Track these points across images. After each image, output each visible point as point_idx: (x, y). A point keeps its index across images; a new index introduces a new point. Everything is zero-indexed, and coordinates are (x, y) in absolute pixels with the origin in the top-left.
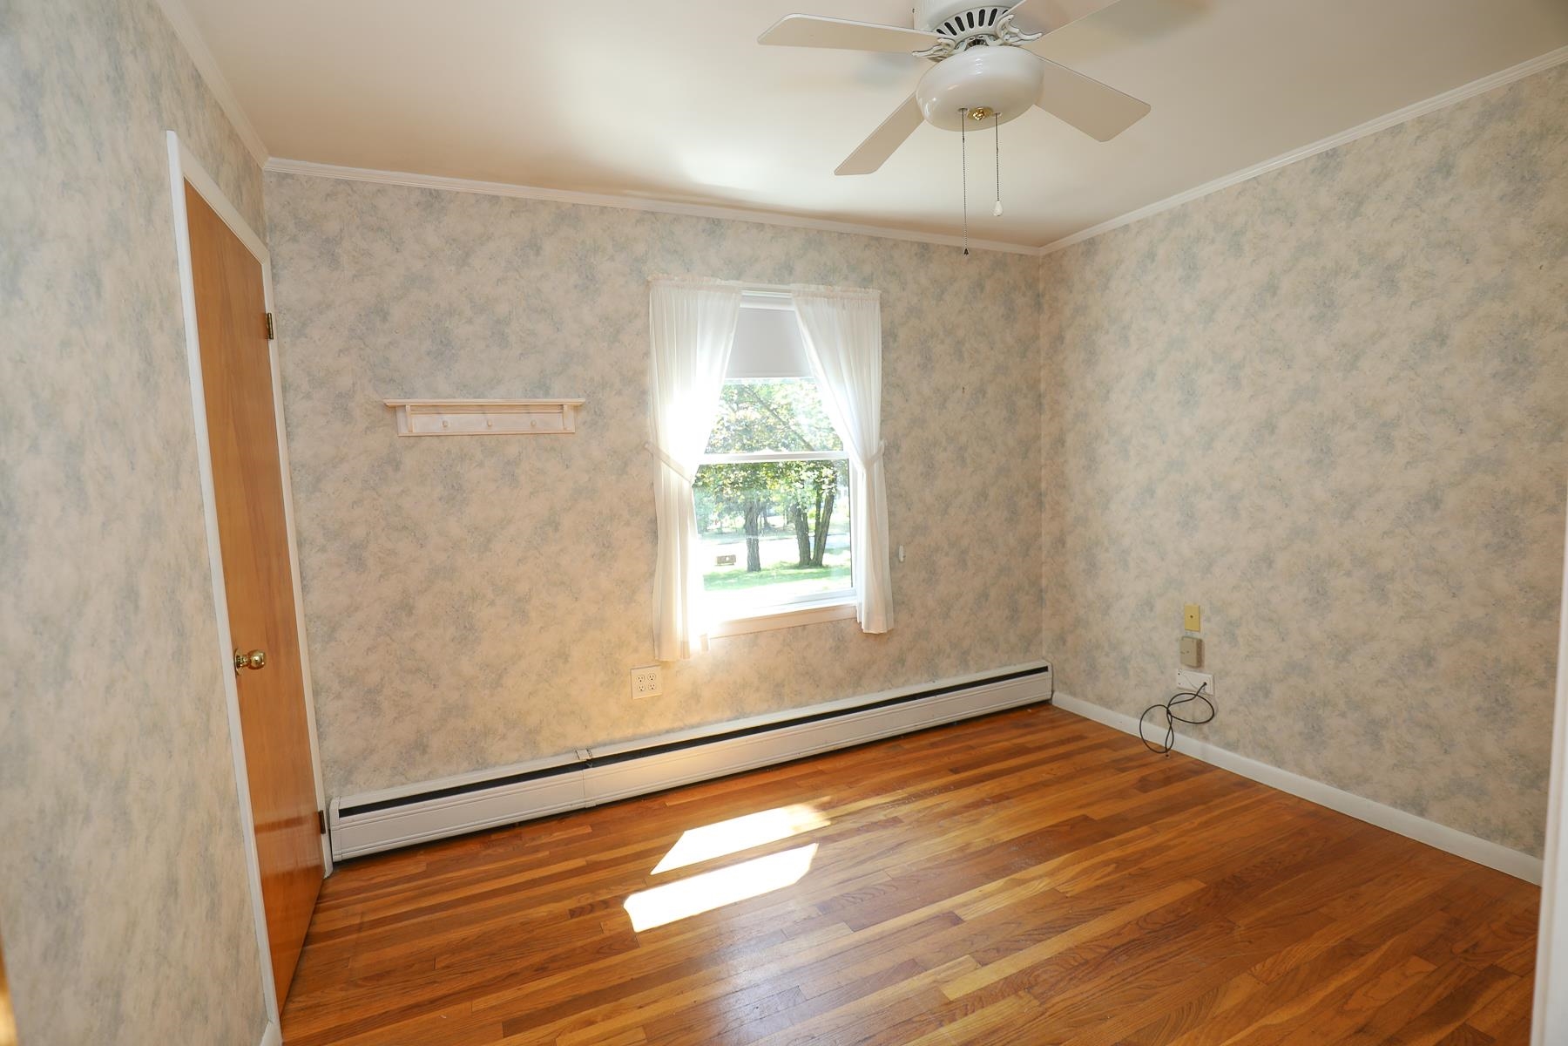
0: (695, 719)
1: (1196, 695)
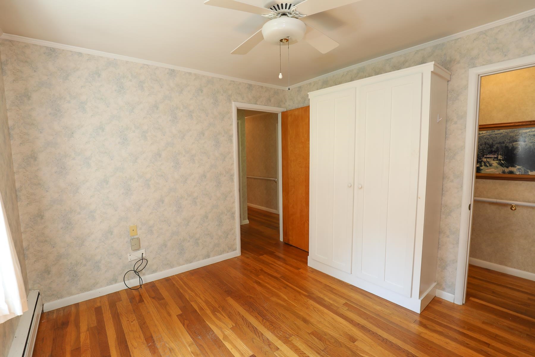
1: (142, 259)
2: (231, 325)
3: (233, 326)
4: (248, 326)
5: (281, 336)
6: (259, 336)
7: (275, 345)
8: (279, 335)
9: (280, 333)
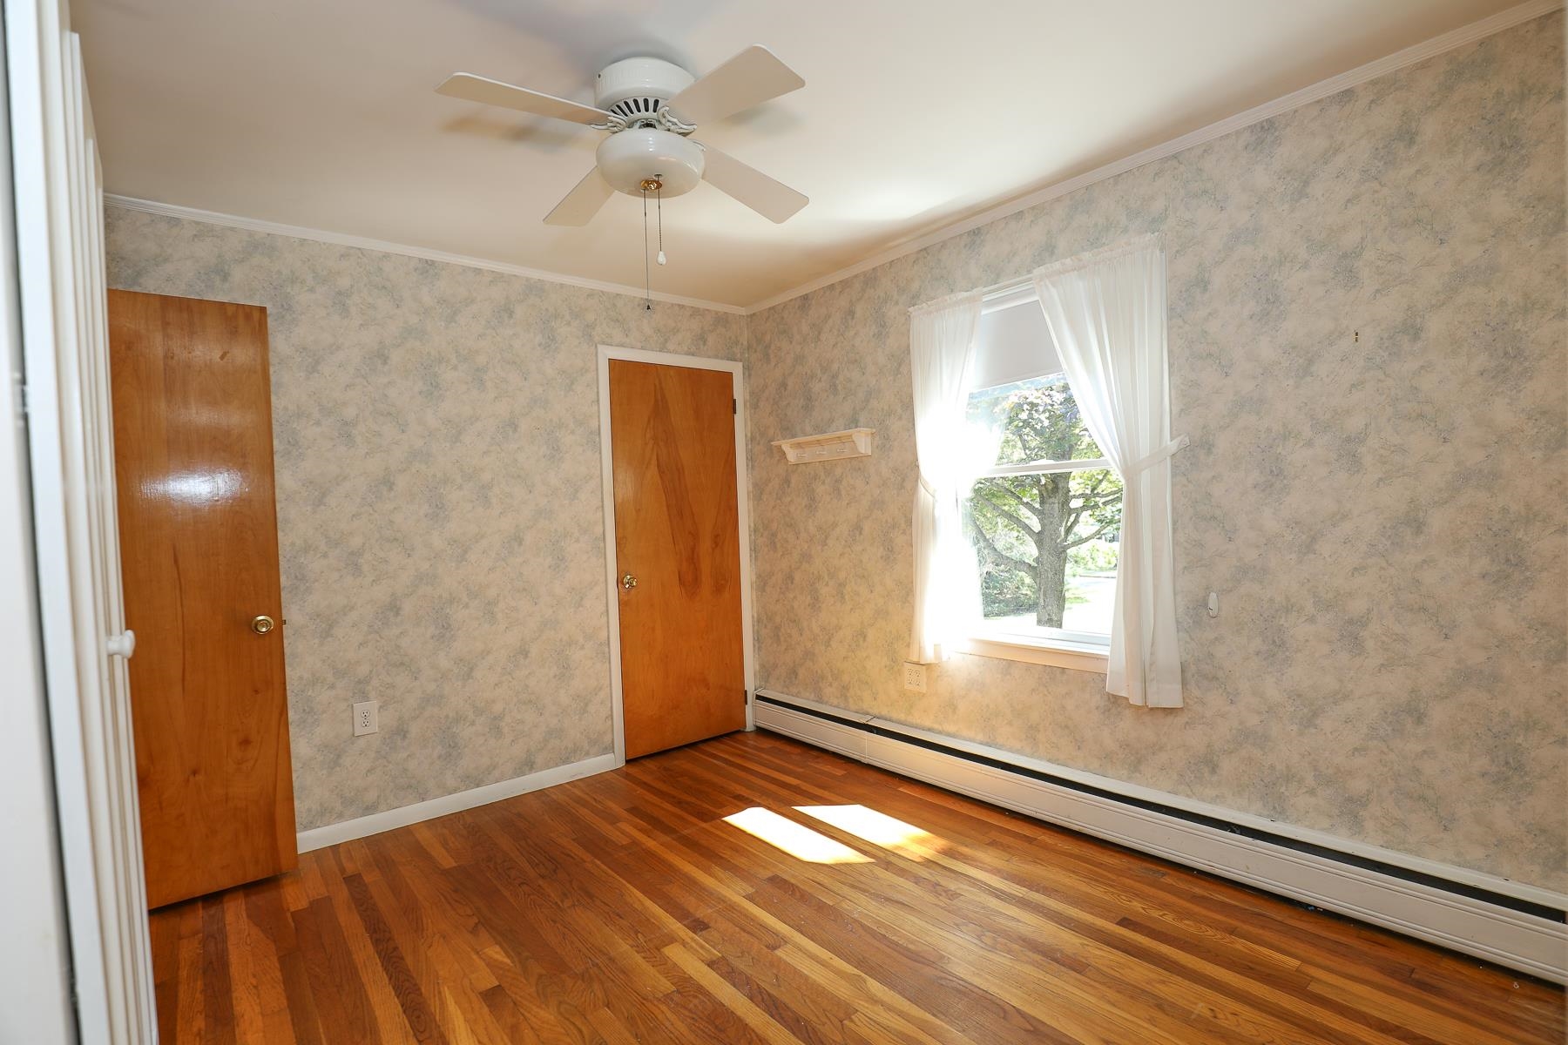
0: (951, 728)
2: (856, 1020)
3: (850, 1018)
4: (798, 1021)
5: (695, 997)
6: (761, 993)
7: (717, 973)
8: (699, 998)
9: (695, 1006)
